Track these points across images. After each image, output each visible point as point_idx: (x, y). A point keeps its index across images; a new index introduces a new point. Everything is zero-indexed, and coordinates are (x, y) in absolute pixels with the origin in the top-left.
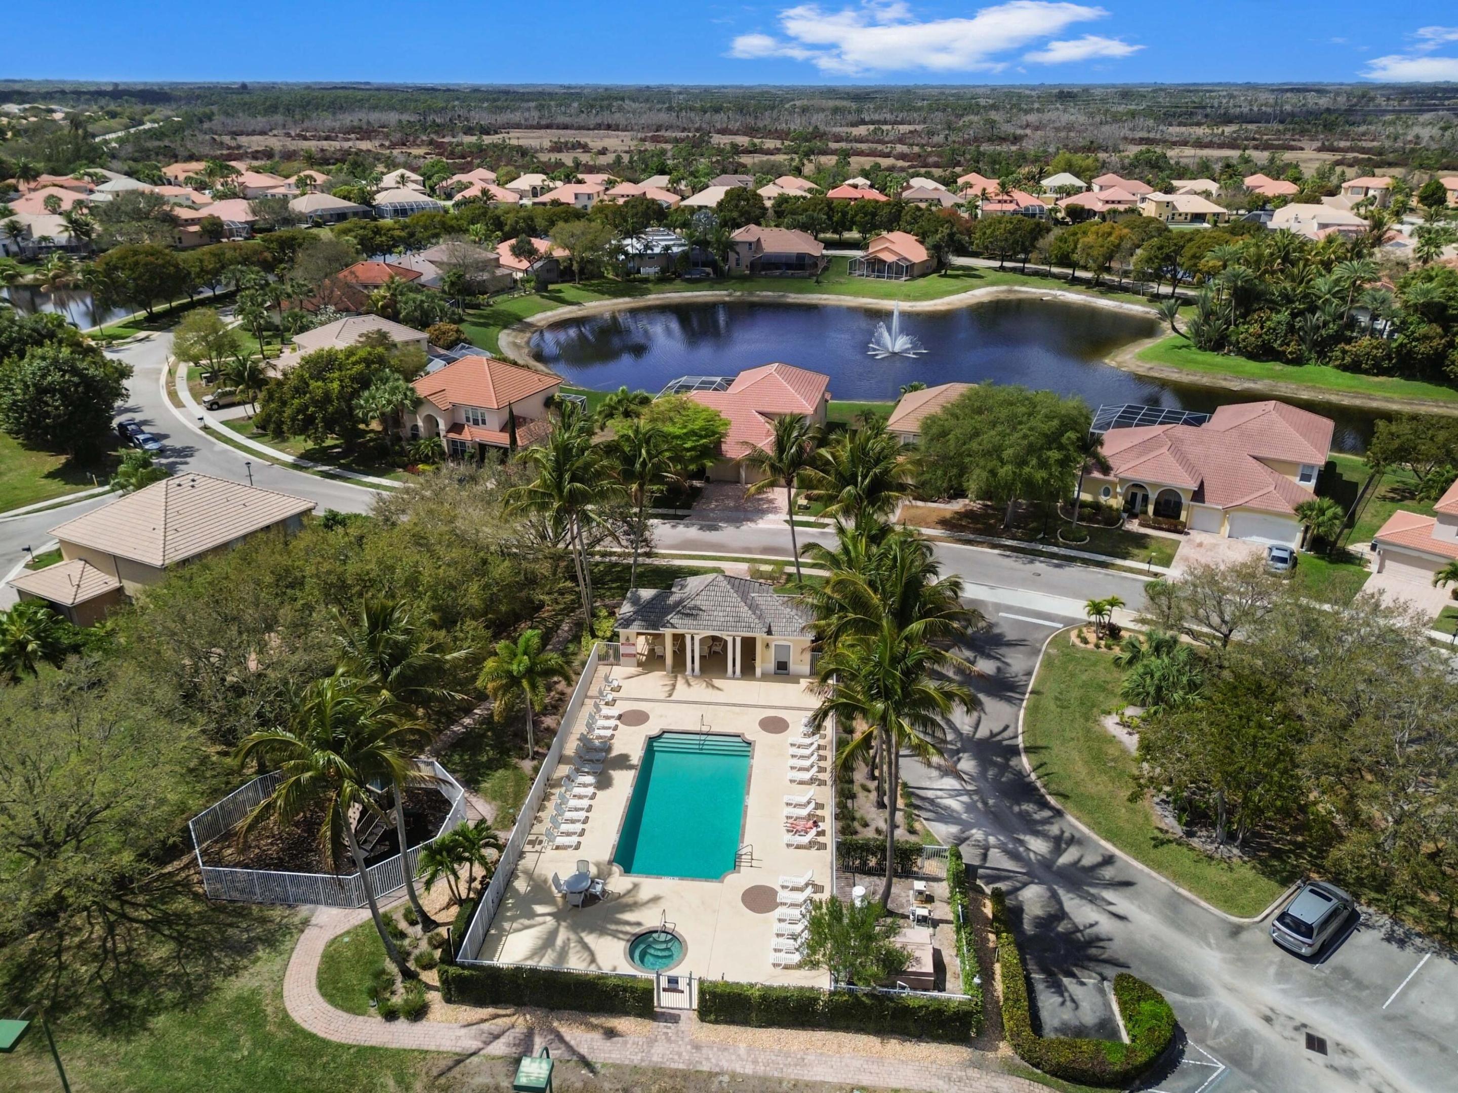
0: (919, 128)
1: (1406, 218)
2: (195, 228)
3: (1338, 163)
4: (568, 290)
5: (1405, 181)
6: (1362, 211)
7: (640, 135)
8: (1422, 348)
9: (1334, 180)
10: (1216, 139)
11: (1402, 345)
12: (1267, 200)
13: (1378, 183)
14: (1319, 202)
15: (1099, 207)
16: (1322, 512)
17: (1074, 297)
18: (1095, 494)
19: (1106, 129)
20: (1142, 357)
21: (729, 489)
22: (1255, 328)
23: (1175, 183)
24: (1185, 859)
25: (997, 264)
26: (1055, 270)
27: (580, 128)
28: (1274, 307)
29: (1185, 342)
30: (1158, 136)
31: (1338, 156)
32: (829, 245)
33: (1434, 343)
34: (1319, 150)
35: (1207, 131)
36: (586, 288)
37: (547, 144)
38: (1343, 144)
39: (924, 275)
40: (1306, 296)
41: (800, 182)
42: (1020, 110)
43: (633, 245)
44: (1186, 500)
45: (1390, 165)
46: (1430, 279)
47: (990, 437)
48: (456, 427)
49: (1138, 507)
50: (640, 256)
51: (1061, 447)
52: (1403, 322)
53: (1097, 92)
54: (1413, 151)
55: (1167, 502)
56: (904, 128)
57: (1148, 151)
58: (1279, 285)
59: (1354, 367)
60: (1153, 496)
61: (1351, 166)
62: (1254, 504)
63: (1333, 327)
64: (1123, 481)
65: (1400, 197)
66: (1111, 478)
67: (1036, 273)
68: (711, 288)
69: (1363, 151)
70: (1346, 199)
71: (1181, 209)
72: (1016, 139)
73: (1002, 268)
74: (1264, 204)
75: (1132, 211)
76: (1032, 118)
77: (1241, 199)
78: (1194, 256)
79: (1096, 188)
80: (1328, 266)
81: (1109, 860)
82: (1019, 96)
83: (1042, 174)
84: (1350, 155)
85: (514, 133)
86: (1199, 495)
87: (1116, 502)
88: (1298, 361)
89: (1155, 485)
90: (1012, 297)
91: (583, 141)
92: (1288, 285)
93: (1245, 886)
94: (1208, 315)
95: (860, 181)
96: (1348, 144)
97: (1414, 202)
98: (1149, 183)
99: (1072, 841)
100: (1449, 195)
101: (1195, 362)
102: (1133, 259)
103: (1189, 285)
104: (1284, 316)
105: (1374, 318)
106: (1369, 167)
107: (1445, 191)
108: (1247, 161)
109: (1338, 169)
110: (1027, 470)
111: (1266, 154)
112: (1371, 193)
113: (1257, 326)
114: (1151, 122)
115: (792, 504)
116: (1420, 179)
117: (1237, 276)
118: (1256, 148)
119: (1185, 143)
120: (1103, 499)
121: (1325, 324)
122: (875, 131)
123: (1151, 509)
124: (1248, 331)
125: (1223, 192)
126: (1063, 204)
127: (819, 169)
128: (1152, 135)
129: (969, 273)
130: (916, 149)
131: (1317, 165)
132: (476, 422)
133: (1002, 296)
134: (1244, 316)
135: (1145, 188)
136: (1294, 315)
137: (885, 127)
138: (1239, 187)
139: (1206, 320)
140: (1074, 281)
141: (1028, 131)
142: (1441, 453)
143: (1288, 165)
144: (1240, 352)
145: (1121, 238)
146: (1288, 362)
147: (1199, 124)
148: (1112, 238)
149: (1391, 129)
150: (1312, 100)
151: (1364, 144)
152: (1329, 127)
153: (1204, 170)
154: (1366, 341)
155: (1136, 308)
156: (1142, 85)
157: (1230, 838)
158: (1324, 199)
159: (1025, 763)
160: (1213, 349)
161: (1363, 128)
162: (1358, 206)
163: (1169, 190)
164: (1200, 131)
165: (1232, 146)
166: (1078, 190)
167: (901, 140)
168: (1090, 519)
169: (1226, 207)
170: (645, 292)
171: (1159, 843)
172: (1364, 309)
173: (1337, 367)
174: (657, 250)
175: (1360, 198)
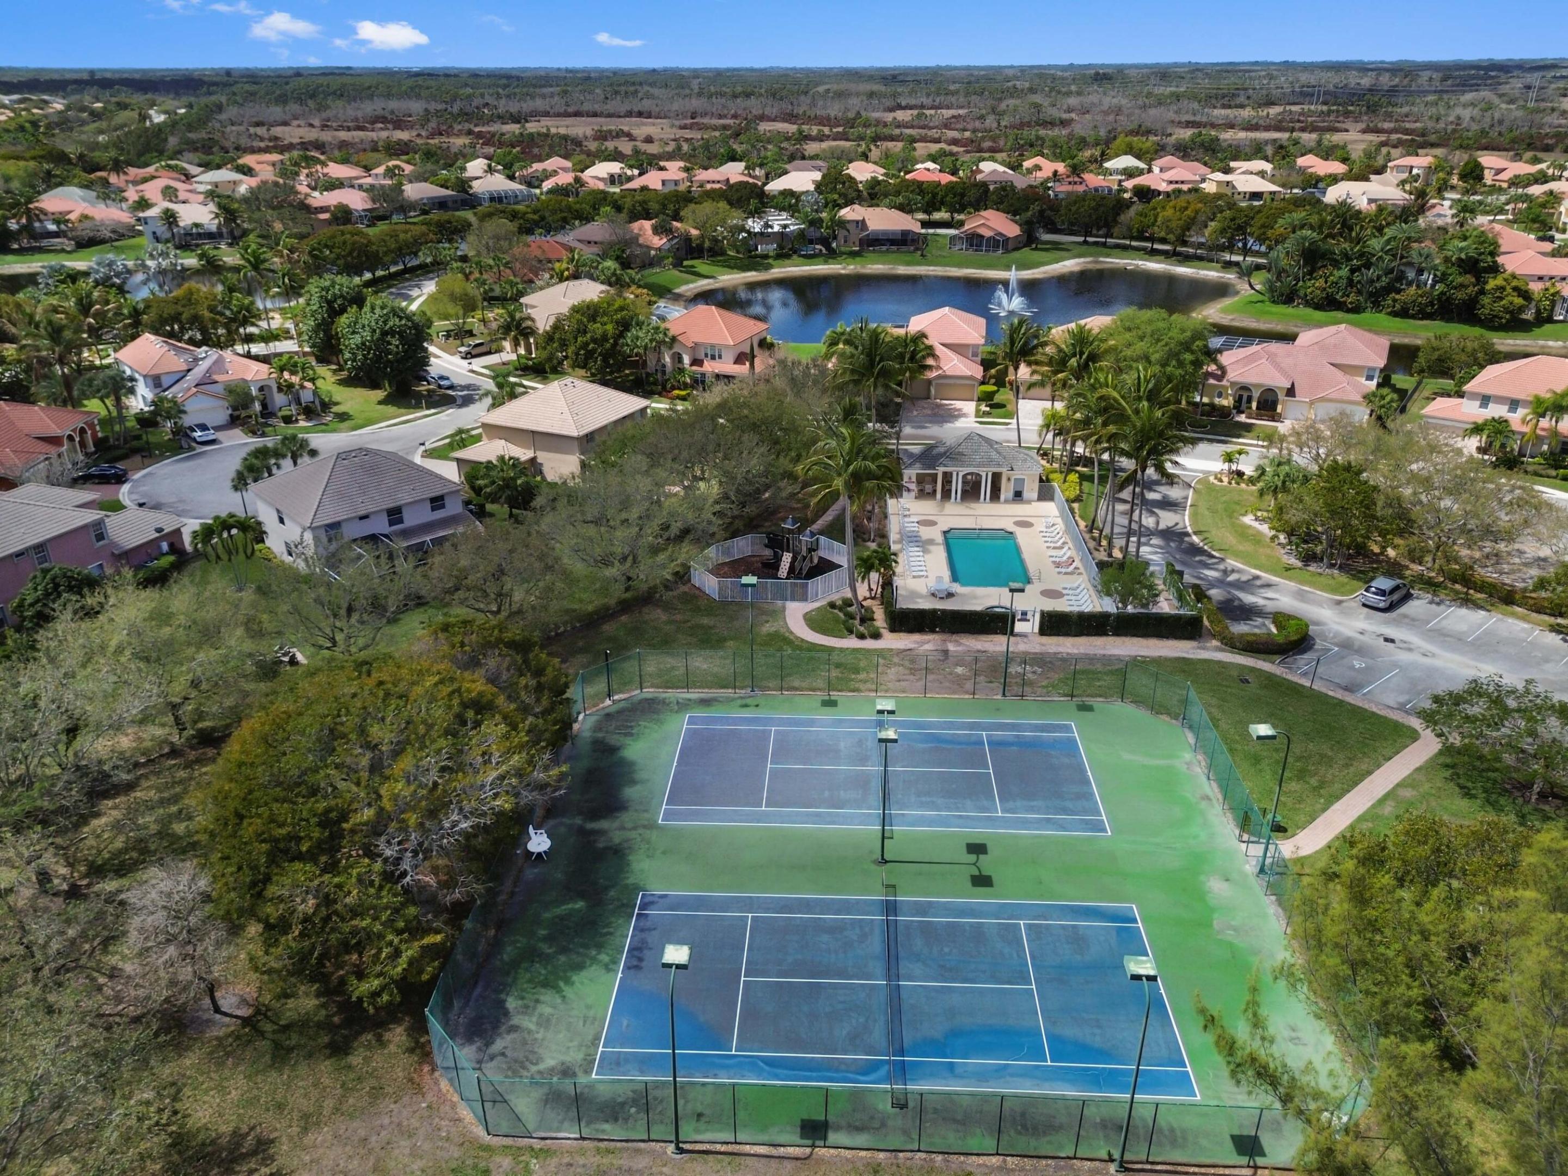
0: (961, 112)
1: (1447, 195)
2: (325, 216)
3: (1384, 144)
4: (701, 266)
5: (1446, 160)
6: (1407, 187)
7: (677, 123)
8: (1460, 295)
9: (1380, 161)
10: (1261, 122)
11: (1442, 293)
12: (1319, 179)
13: (1421, 162)
14: (1367, 180)
15: (1163, 187)
16: (1383, 398)
17: (1154, 266)
18: (1211, 397)
19: (1152, 112)
20: (1224, 311)
21: (923, 403)
22: (1320, 283)
23: (1233, 164)
24: (1306, 575)
25: (1081, 239)
26: (1134, 243)
27: (610, 116)
28: (1336, 264)
29: (1260, 297)
30: (1204, 119)
31: (1383, 138)
32: (925, 224)
33: (1469, 290)
34: (1364, 131)
35: (1253, 113)
36: (714, 263)
37: (589, 132)
38: (1387, 125)
39: (1017, 249)
40: (1361, 255)
41: (871, 166)
42: (1059, 92)
43: (755, 225)
44: (1281, 396)
45: (1433, 145)
46: (1465, 238)
47: (1140, 347)
48: (696, 362)
49: (1244, 405)
50: (762, 234)
51: (1192, 352)
52: (1444, 274)
53: (1133, 72)
54: (1454, 131)
55: (1266, 401)
56: (947, 113)
57: (1200, 134)
58: (1340, 246)
59: (1403, 313)
60: (1256, 394)
61: (1395, 147)
62: (1333, 396)
63: (1385, 280)
64: (1233, 384)
65: (1441, 175)
66: (1224, 383)
67: (1117, 246)
68: (826, 262)
69: (1406, 132)
70: (1391, 177)
71: (1241, 188)
72: (1064, 123)
73: (1085, 242)
74: (1317, 182)
75: (1196, 190)
76: (1073, 101)
77: (1295, 178)
78: (1263, 226)
79: (1156, 170)
80: (1380, 229)
81: (1257, 578)
82: (1054, 78)
83: (1104, 157)
84: (1394, 137)
85: (546, 122)
86: (1291, 392)
87: (1227, 402)
88: (1357, 310)
89: (1257, 386)
90: (1099, 266)
91: (626, 129)
92: (1346, 246)
93: (1343, 585)
94: (1280, 273)
95: (930, 165)
96: (1392, 125)
97: (1455, 180)
98: (1205, 164)
99: (1233, 571)
100: (1486, 172)
101: (1271, 313)
102: (1207, 232)
103: (1257, 254)
104: (1344, 272)
105: (1420, 272)
106: (1413, 148)
107: (1482, 169)
108: (1296, 143)
109: (1384, 150)
110: (1169, 369)
111: (1314, 136)
112: (1415, 171)
113: (1322, 281)
114: (1196, 105)
115: (978, 411)
116: (1460, 158)
117: (1304, 238)
118: (1303, 130)
119: (1232, 126)
120: (1217, 401)
121: (1379, 278)
122: (919, 116)
123: (1254, 405)
124: (1314, 287)
125: (1277, 173)
126: (1129, 184)
127: (887, 155)
128: (1198, 118)
129: (1056, 246)
130: (967, 134)
131: (1363, 146)
132: (713, 358)
133: (1090, 266)
134: (1311, 273)
135: (1203, 170)
136: (1353, 271)
137: (928, 112)
138: (1292, 166)
139: (1279, 278)
140: (1153, 253)
141: (1073, 115)
142: (1471, 360)
143: (1336, 147)
144: (1308, 304)
145: (1197, 212)
146: (1349, 311)
147: (1242, 106)
148: (1188, 212)
149: (1434, 110)
150: (1353, 79)
151: (1408, 125)
152: (1372, 109)
153: (1257, 151)
154: (1413, 290)
155: (1211, 274)
156: (1176, 65)
157: (1332, 566)
158: (1372, 177)
159: (1195, 539)
160: (1285, 303)
161: (1406, 109)
162: (1403, 182)
163: (1227, 171)
164: (1247, 113)
165: (1278, 127)
166: (1140, 172)
167: (947, 125)
168: (1209, 414)
169: (1283, 186)
170: (768, 267)
171: (1287, 569)
172: (1410, 264)
173: (1389, 314)
174: (776, 228)
175: (1405, 176)
